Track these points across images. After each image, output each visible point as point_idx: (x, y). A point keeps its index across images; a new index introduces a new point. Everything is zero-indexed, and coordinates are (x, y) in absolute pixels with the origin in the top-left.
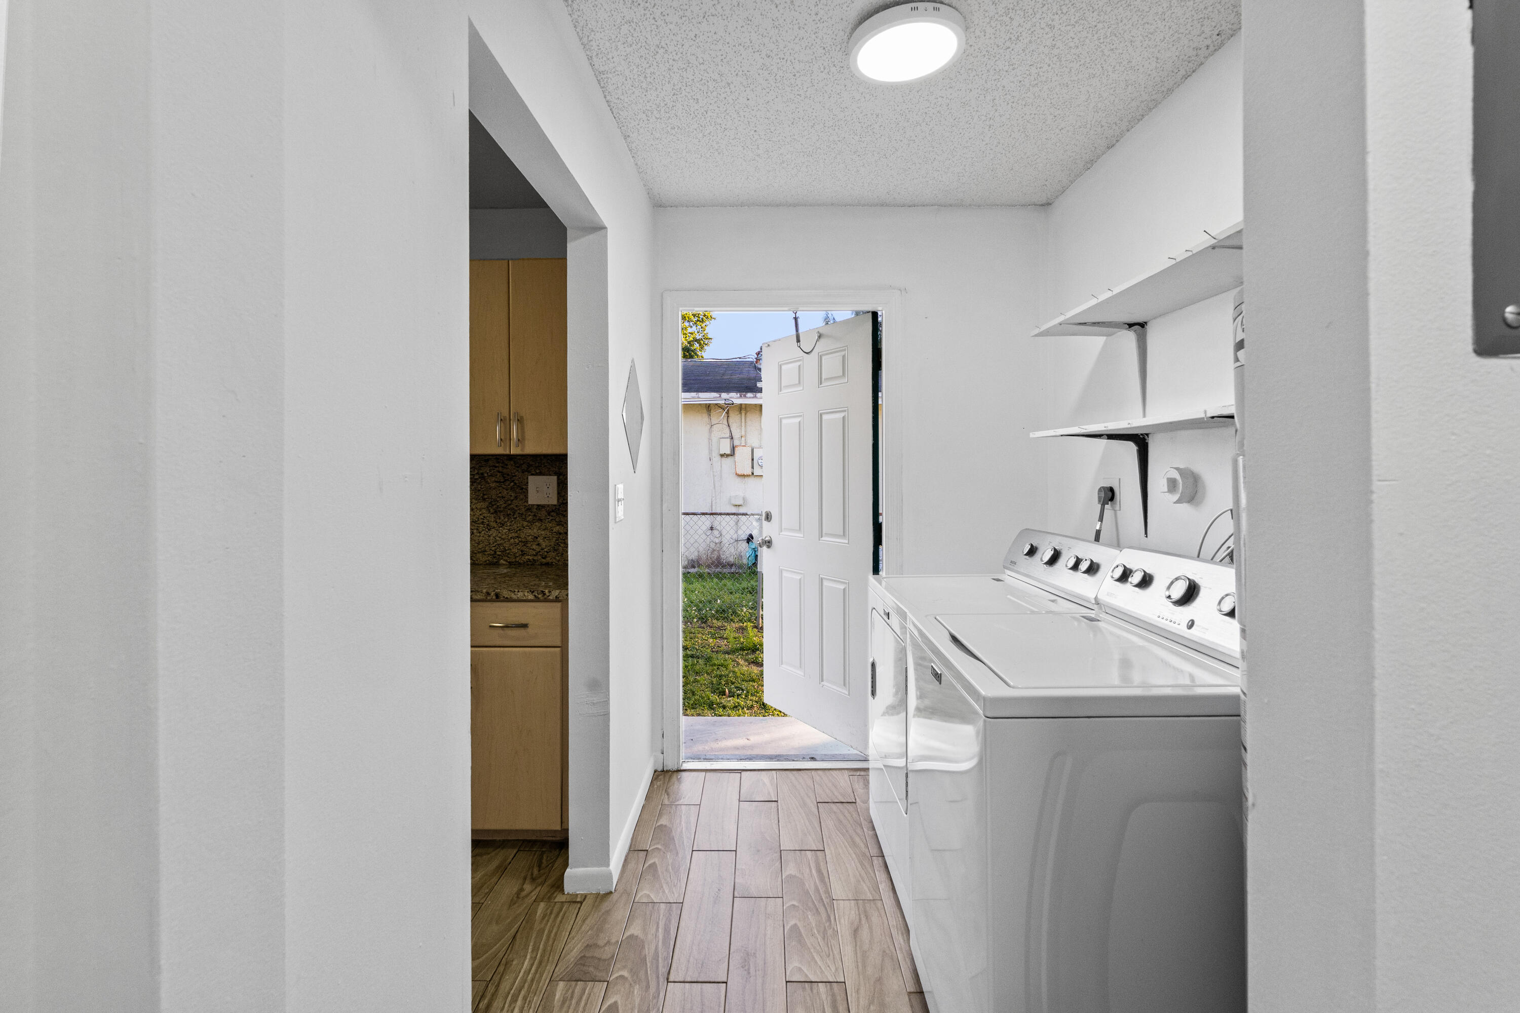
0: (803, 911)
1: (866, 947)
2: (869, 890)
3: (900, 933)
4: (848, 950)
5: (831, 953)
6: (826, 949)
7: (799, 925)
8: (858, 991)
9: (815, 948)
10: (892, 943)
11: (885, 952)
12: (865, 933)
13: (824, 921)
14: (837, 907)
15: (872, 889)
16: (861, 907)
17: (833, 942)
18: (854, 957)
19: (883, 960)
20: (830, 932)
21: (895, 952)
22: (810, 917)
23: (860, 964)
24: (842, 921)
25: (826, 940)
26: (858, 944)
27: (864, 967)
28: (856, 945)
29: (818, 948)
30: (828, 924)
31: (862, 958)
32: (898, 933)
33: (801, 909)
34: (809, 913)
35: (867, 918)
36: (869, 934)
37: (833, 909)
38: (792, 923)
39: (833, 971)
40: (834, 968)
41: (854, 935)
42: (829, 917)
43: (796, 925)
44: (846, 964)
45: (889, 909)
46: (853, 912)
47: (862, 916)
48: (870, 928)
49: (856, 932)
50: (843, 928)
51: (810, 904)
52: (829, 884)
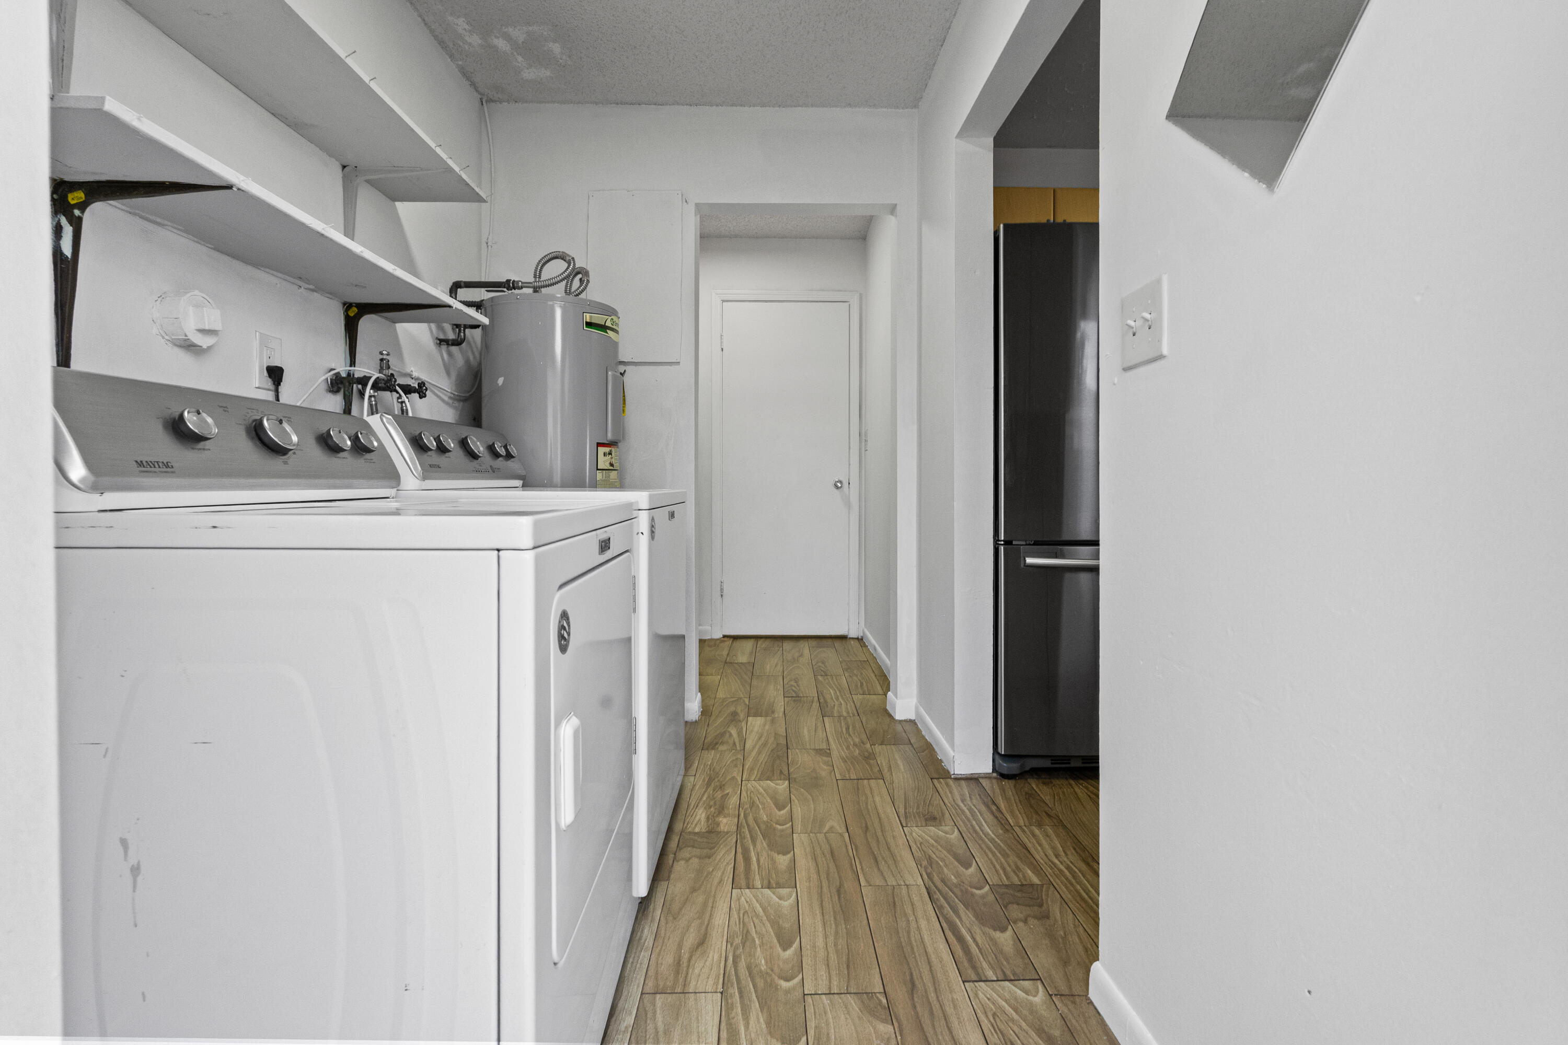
0: (772, 971)
1: (695, 924)
2: (655, 1013)
3: (643, 941)
4: (720, 919)
5: (741, 915)
6: (746, 920)
7: (780, 949)
8: (721, 881)
9: (761, 921)
10: (659, 929)
11: (674, 918)
12: (691, 939)
13: (743, 957)
14: (718, 979)
15: (650, 1015)
16: (681, 980)
17: (737, 929)
18: (714, 913)
19: (681, 909)
20: (738, 941)
21: (662, 918)
22: (763, 962)
23: (710, 905)
24: (716, 957)
25: (745, 931)
26: (704, 927)
27: (705, 904)
28: (708, 925)
29: (756, 921)
30: (738, 952)
31: (705, 913)
32: (646, 940)
33: (775, 973)
34: (763, 968)
35: (680, 961)
36: (685, 939)
37: (727, 975)
38: (790, 952)
39: (743, 898)
40: (741, 901)
41: (706, 938)
42: (735, 963)
43: (785, 950)
44: (726, 905)
45: (639, 977)
46: (697, 971)
47: (685, 965)
48: (680, 946)
49: (702, 942)
50: (717, 947)
51: (760, 983)
52: (723, 1024)
